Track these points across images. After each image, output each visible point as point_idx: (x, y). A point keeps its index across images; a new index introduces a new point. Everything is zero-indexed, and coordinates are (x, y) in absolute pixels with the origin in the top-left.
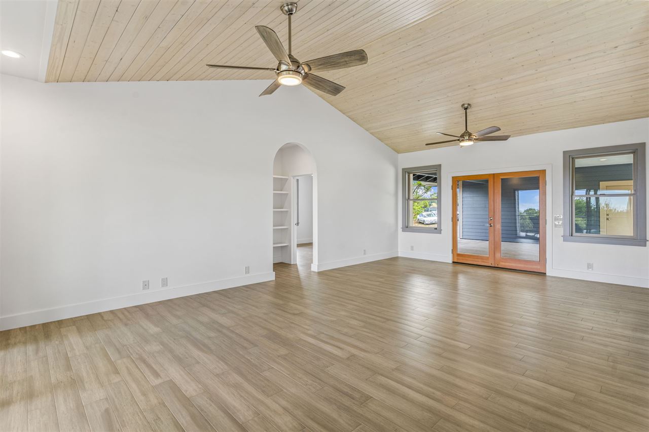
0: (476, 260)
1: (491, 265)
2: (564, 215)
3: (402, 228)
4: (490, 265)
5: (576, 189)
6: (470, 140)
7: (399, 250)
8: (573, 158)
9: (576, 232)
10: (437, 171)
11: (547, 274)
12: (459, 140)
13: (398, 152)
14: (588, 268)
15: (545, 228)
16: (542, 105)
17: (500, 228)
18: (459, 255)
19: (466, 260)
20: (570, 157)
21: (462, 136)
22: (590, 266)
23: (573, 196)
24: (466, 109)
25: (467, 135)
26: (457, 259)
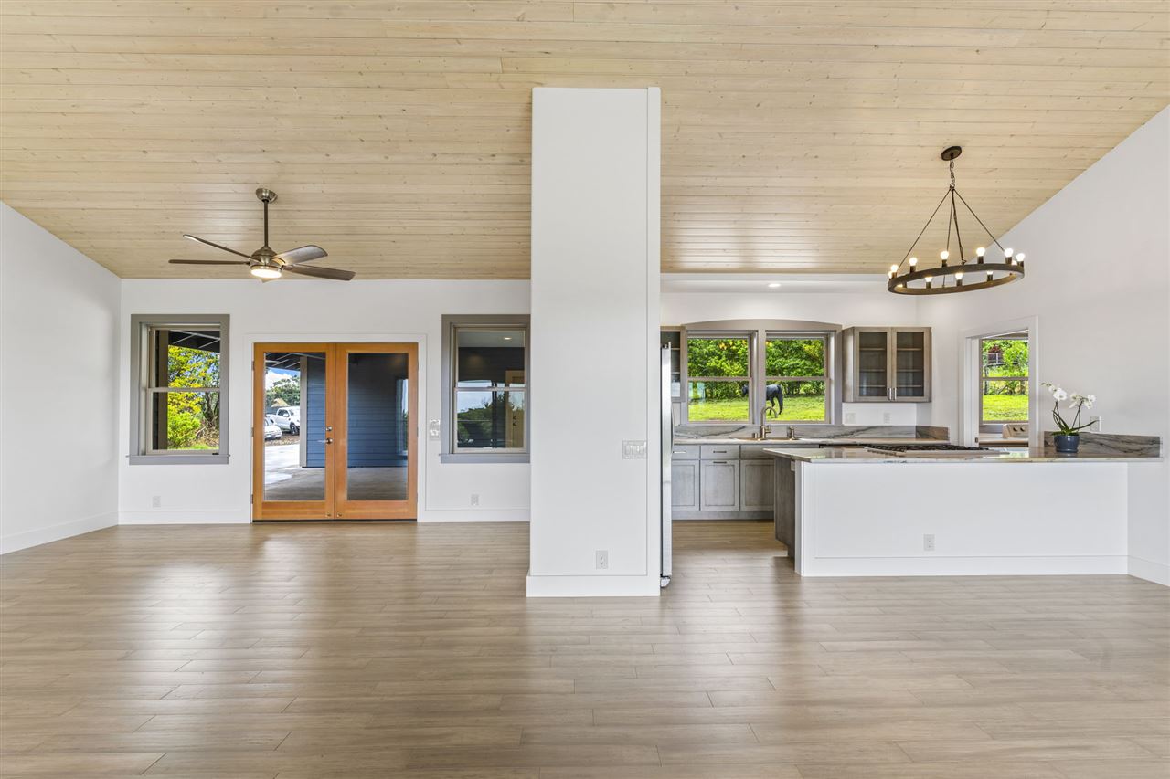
0: (301, 510)
1: (329, 518)
2: (442, 420)
3: (130, 456)
4: (327, 517)
5: (460, 380)
6: (273, 266)
7: (119, 510)
8: (455, 328)
9: (459, 446)
10: (219, 327)
11: (418, 521)
12: (248, 263)
13: (121, 275)
14: (473, 503)
15: (416, 441)
16: (405, 228)
17: (346, 445)
18: (265, 505)
19: (282, 513)
20: (452, 325)
21: (257, 256)
22: (475, 499)
23: (456, 390)
24: (266, 201)
25: (265, 255)
26: (263, 514)
